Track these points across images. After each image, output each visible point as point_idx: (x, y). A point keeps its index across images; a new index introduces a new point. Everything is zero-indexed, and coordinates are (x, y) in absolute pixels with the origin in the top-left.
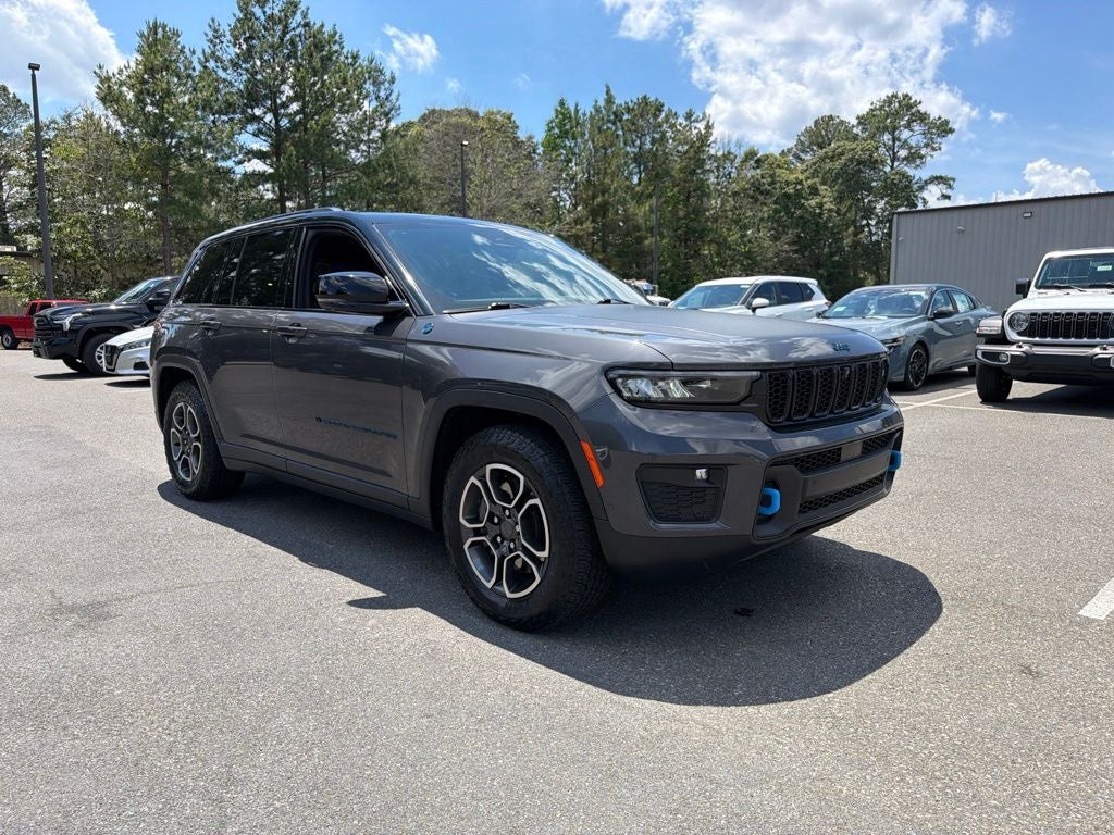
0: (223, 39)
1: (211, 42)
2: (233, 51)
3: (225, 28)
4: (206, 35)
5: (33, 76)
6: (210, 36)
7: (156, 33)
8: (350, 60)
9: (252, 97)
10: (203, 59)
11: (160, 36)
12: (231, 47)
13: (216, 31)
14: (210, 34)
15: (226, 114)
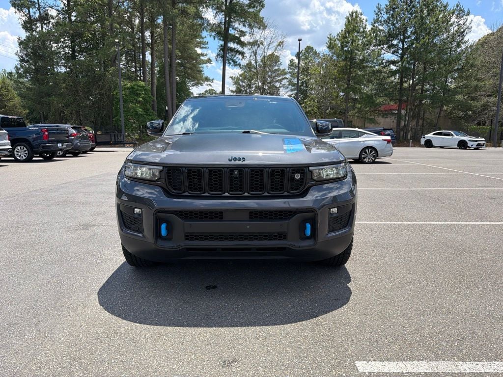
0: (382, 12)
1: (377, 14)
2: (386, 16)
3: (383, 6)
4: (375, 11)
5: (300, 44)
6: (377, 12)
7: (352, 16)
8: (443, 8)
9: (391, 36)
10: (373, 23)
11: (354, 17)
12: (385, 14)
13: (379, 9)
14: (377, 10)
15: (380, 46)
